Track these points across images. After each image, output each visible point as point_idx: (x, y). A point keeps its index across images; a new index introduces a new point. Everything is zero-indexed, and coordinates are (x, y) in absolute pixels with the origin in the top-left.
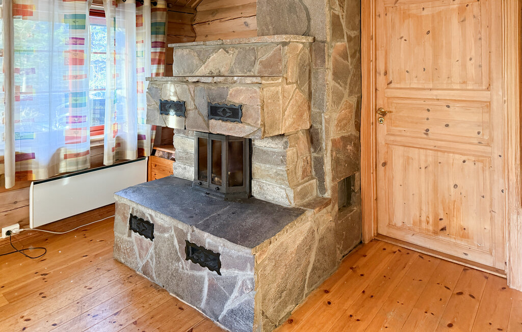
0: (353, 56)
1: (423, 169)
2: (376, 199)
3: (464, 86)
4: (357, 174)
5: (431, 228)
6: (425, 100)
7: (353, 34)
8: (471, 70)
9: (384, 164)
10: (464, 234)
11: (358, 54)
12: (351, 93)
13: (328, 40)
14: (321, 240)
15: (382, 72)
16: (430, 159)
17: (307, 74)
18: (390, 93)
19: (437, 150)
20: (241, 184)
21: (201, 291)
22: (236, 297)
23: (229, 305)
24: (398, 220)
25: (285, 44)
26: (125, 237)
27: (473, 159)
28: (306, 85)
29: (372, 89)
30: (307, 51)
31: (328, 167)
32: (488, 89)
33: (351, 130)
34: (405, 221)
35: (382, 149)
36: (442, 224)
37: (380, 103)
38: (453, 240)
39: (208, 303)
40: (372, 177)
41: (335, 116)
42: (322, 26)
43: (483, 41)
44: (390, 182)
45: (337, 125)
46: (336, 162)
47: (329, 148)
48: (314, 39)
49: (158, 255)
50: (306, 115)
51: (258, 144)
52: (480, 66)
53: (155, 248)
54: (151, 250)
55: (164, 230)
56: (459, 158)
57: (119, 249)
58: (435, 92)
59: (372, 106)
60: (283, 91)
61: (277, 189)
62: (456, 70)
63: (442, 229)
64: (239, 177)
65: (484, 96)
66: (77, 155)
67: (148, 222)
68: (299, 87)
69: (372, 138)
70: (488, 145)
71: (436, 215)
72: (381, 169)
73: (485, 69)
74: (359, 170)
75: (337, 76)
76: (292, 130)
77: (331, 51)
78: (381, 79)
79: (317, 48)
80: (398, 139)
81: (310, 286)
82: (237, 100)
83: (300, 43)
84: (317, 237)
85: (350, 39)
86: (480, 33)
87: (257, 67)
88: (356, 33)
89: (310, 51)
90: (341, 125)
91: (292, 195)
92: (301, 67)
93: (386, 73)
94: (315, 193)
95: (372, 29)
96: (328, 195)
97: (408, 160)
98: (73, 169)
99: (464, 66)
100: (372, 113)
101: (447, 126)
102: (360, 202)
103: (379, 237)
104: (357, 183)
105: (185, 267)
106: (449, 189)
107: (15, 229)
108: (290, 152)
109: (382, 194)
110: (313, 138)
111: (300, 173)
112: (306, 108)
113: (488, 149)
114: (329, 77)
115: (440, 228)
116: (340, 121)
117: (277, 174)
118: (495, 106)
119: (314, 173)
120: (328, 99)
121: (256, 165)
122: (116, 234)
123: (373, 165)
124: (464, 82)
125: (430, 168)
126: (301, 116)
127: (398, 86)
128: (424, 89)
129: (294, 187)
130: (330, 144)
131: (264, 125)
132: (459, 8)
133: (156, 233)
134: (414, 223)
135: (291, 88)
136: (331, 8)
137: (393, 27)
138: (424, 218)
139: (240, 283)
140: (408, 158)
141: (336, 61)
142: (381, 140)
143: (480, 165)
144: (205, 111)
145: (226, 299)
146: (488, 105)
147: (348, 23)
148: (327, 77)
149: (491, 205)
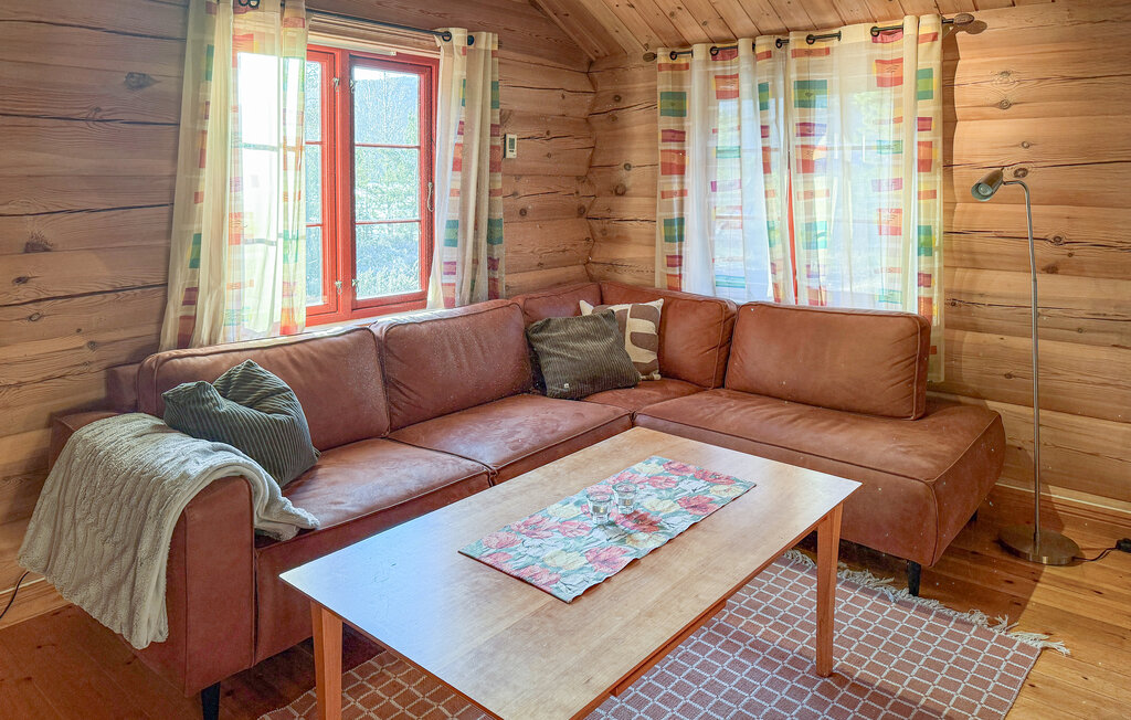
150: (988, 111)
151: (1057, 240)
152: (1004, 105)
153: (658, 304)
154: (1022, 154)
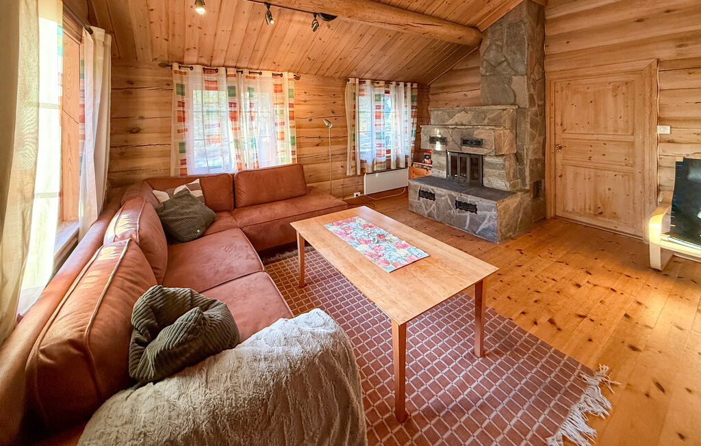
0: (541, 115)
1: (587, 179)
2: (555, 195)
3: (615, 133)
4: (543, 180)
5: (592, 212)
6: (588, 140)
7: (541, 103)
8: (621, 123)
9: (561, 176)
10: (615, 216)
11: (543, 114)
12: (540, 135)
13: (528, 107)
14: (524, 208)
15: (560, 124)
16: (592, 174)
17: (515, 125)
18: (564, 136)
19: (596, 168)
20: (477, 179)
21: (465, 222)
22: (486, 223)
23: (481, 228)
24: (570, 207)
25: (504, 110)
26: (416, 200)
27: (622, 174)
28: (514, 130)
29: (553, 133)
30: (515, 113)
31: (527, 173)
32: (632, 135)
33: (540, 155)
34: (575, 208)
35: (559, 168)
36: (600, 211)
37: (558, 141)
38: (608, 220)
39: (469, 227)
40: (553, 183)
41: (531, 147)
42: (523, 100)
43: (629, 108)
44: (565, 187)
45: (532, 152)
46: (532, 171)
47: (528, 163)
48: (519, 107)
49: (438, 208)
50: (515, 146)
51: (487, 159)
52: (627, 122)
53: (436, 204)
54: (434, 205)
55: (441, 196)
56: (612, 174)
57: (412, 206)
58: (595, 136)
59: (553, 143)
60: (504, 133)
61: (500, 182)
62: (610, 123)
63: (600, 213)
64: (476, 175)
65: (631, 138)
66: (381, 163)
67: (431, 193)
68: (511, 131)
69: (553, 162)
70: (632, 166)
71: (595, 205)
72: (558, 179)
73: (630, 122)
74: (544, 178)
75: (532, 126)
76: (508, 153)
77: (529, 113)
78: (558, 128)
79: (521, 111)
80: (570, 162)
81: (519, 228)
82: (479, 137)
83: (511, 109)
84: (523, 206)
85: (539, 106)
86: (627, 102)
87: (486, 121)
88: (542, 102)
89: (517, 112)
90: (535, 153)
91: (508, 185)
92: (512, 121)
93: (561, 125)
94: (520, 186)
95: (553, 99)
96: (527, 188)
97: (576, 174)
98: (379, 169)
99: (616, 122)
100: (553, 147)
101: (604, 155)
102: (545, 196)
103: (556, 217)
104: (543, 185)
105: (455, 212)
106: (605, 190)
107: (359, 194)
108: (507, 164)
109: (559, 194)
110: (518, 158)
111: (511, 175)
112: (514, 142)
113: (632, 169)
114: (529, 126)
115: (599, 212)
116: (534, 150)
117: (499, 174)
118: (637, 144)
119: (519, 176)
120: (527, 138)
121: (486, 170)
122: (409, 199)
123: (553, 176)
124: (616, 131)
125: (592, 179)
126: (512, 146)
127: (570, 132)
128: (588, 134)
129: (509, 181)
130: (529, 161)
131: (495, 149)
132: (613, 88)
133: (436, 197)
134: (581, 209)
135: (507, 132)
136: (529, 91)
137: (567, 98)
138: (587, 207)
139: (488, 217)
140: (577, 173)
141: (531, 118)
142: (559, 162)
143: (627, 177)
144: (459, 142)
145: (480, 224)
146: (632, 144)
147: (538, 98)
148: (526, 127)
149: (633, 200)
150: (301, 103)
151: (319, 137)
152: (305, 101)
153: (197, 181)
154: (310, 115)
